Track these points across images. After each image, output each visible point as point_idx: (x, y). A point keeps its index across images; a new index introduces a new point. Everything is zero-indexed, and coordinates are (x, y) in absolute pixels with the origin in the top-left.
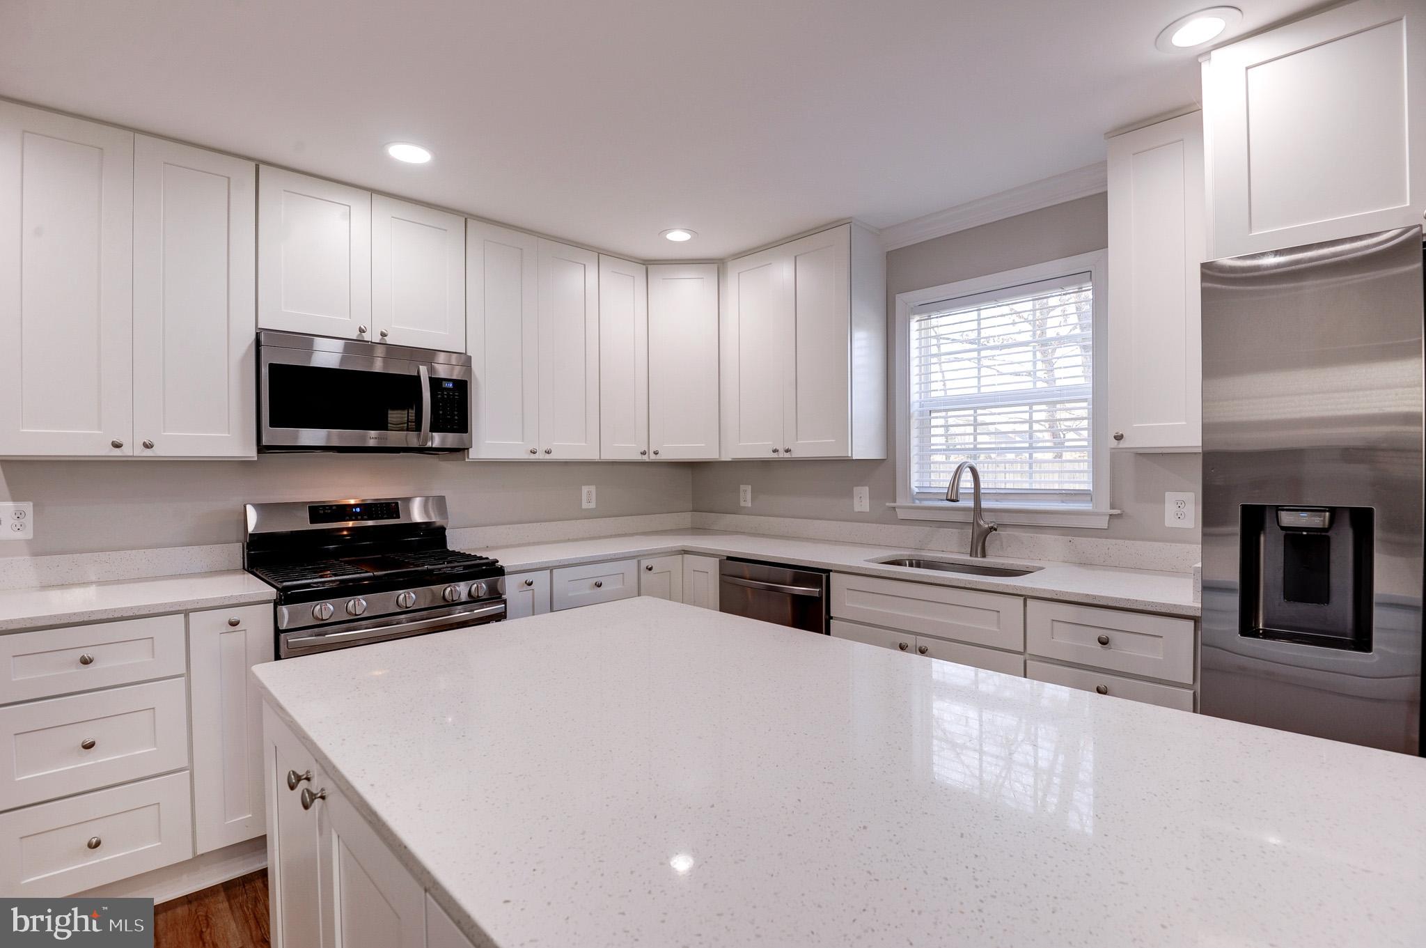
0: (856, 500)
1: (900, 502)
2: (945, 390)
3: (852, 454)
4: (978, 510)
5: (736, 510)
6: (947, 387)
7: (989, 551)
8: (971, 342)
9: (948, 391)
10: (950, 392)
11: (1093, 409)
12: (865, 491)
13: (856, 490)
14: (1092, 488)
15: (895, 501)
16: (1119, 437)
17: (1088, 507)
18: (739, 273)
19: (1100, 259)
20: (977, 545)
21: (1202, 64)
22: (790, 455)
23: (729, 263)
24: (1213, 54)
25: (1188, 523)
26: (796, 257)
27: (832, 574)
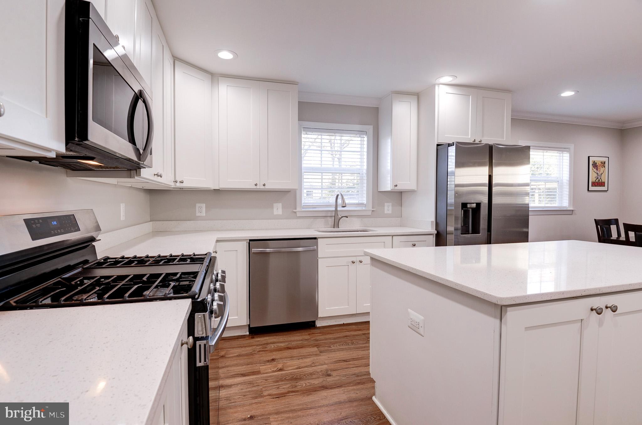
0: (275, 210)
1: (298, 209)
2: (321, 165)
4: (336, 211)
5: (194, 218)
6: (322, 163)
7: (339, 226)
8: (319, 147)
9: (322, 165)
10: (323, 166)
11: (366, 177)
12: (280, 205)
13: (275, 205)
14: (365, 202)
15: (296, 209)
16: (396, 186)
17: (364, 208)
18: (227, 86)
19: (370, 128)
20: (336, 224)
21: (436, 87)
22: (265, 187)
23: (219, 78)
24: (440, 85)
25: (390, 212)
26: (268, 90)
27: (318, 239)
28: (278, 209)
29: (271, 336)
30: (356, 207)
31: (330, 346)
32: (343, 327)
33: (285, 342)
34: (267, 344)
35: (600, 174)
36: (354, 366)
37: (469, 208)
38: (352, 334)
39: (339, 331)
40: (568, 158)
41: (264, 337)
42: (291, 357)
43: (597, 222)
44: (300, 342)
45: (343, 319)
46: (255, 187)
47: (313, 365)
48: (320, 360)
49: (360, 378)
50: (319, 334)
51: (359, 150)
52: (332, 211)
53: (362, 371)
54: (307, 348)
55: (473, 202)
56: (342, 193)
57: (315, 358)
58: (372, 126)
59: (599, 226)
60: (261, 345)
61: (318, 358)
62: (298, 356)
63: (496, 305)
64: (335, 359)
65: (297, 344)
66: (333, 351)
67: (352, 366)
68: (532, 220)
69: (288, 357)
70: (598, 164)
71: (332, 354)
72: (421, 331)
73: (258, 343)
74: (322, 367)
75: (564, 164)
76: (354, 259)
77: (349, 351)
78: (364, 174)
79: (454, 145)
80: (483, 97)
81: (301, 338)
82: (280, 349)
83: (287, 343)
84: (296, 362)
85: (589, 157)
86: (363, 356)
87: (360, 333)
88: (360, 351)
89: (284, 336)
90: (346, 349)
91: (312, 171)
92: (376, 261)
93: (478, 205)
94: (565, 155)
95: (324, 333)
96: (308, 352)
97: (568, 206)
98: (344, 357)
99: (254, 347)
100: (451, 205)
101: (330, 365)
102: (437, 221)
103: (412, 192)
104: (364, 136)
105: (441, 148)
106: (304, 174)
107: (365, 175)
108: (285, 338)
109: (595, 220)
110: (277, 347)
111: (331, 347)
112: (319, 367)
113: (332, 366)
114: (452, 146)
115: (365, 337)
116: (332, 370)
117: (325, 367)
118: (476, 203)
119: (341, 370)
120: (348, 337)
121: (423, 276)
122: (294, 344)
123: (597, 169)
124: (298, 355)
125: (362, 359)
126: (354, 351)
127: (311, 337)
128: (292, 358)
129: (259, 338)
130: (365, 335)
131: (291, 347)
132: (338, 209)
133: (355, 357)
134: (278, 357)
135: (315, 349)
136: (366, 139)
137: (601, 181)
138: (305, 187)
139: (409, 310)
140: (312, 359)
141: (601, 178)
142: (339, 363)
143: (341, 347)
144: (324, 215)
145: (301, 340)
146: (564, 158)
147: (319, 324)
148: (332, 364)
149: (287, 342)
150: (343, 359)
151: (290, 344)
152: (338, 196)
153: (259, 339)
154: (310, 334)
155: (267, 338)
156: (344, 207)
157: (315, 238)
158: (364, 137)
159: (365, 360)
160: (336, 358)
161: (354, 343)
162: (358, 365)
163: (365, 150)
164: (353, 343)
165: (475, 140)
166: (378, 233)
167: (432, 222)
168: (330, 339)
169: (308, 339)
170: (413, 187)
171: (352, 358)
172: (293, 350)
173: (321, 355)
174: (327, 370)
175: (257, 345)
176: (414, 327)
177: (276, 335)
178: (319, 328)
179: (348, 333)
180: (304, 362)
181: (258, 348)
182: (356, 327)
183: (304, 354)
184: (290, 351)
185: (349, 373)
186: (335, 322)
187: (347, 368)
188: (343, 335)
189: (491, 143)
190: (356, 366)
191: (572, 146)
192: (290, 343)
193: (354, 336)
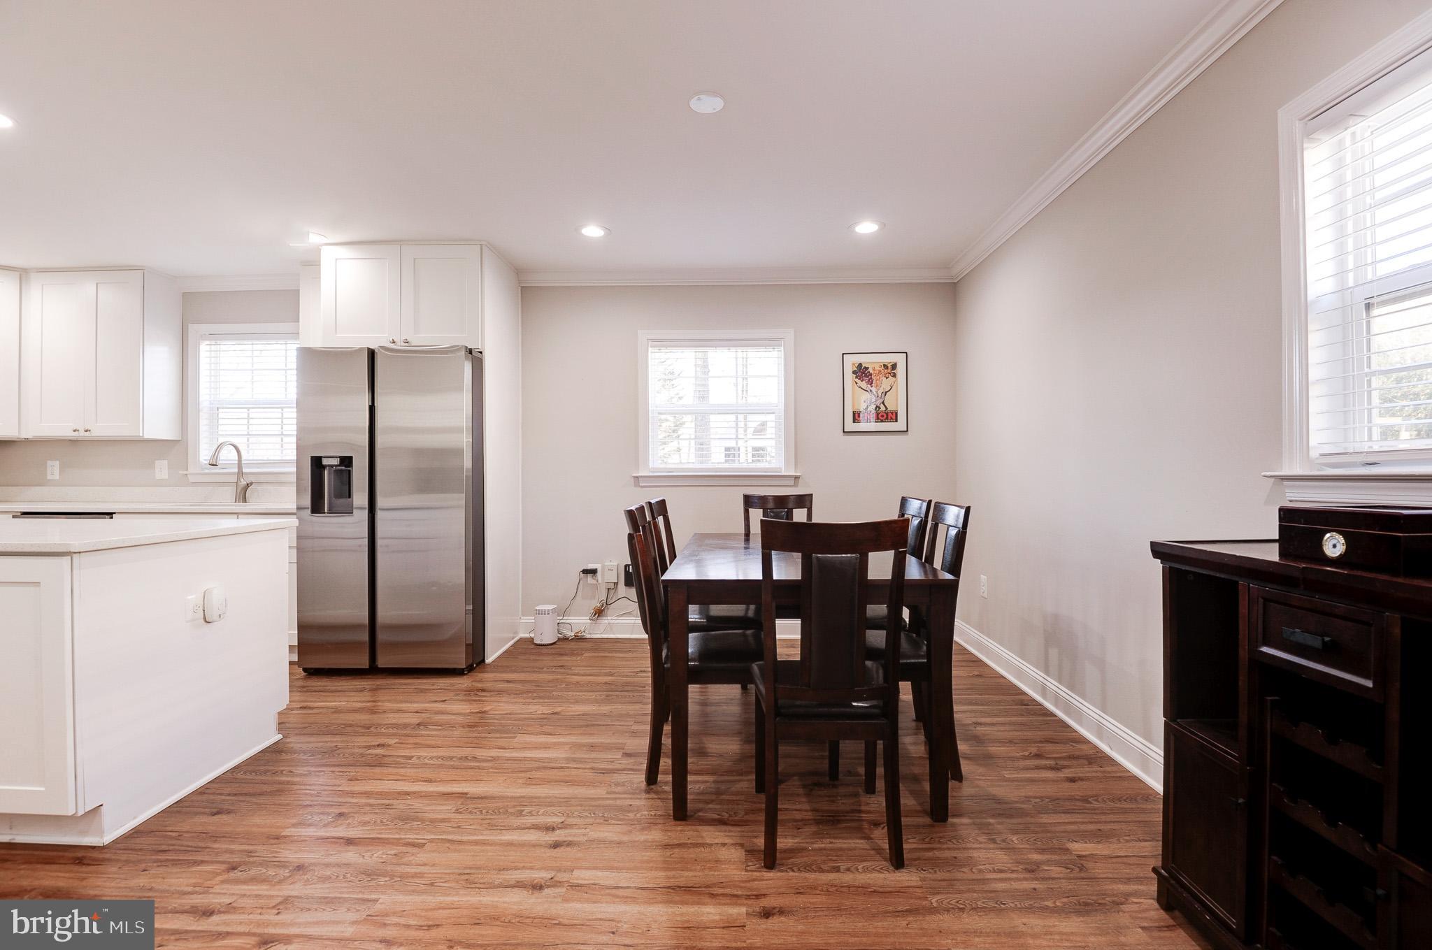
2: (232, 395)
3: (143, 434)
4: (240, 474)
7: (248, 500)
12: (165, 464)
13: (157, 463)
15: (187, 470)
18: (44, 285)
20: (243, 496)
28: (162, 470)
35: (879, 394)
37: (326, 466)
55: (333, 454)
70: (874, 370)
80: (415, 258)
85: (843, 356)
93: (347, 461)
94: (771, 354)
97: (781, 470)
118: (341, 458)
123: (871, 383)
132: (243, 470)
137: (883, 408)
141: (883, 403)
165: (393, 339)
191: (789, 335)
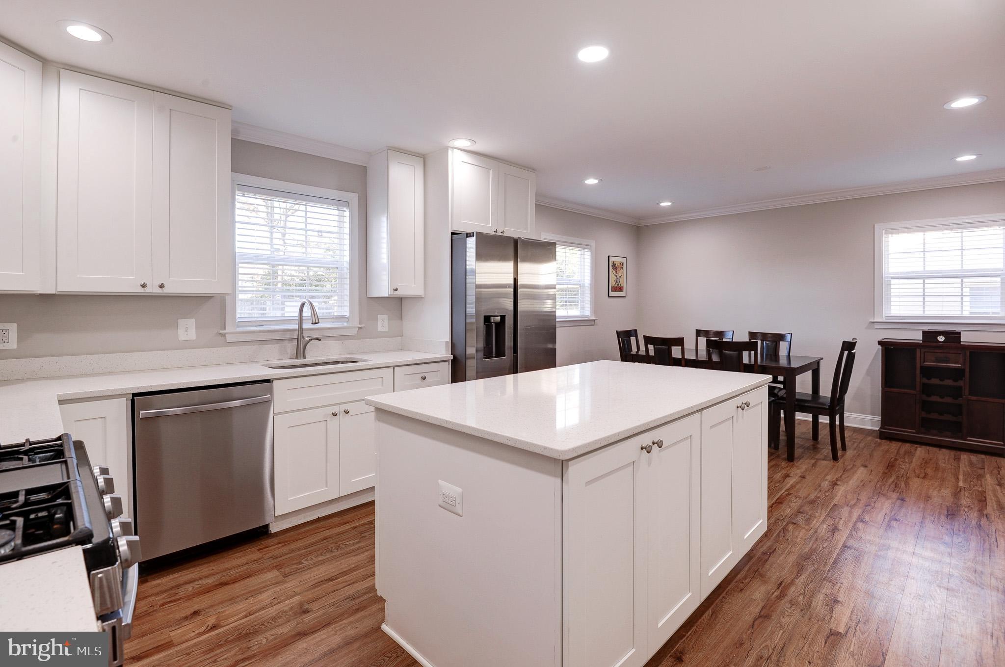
0: (181, 331)
1: (229, 329)
2: (271, 252)
4: (299, 330)
6: (273, 249)
7: (306, 355)
8: (266, 220)
9: (273, 252)
10: (275, 254)
11: (349, 274)
12: (191, 323)
13: (182, 322)
14: (347, 314)
15: (224, 328)
16: (396, 290)
17: (345, 324)
18: (80, 89)
19: (354, 198)
20: (301, 352)
21: (449, 151)
22: (163, 291)
23: (62, 70)
24: (455, 150)
25: (386, 329)
26: (170, 110)
27: (274, 381)
28: (187, 329)
29: (185, 569)
30: (333, 323)
31: (300, 562)
32: (318, 524)
33: (214, 575)
34: (178, 586)
35: (618, 277)
36: (345, 584)
37: (493, 323)
38: (336, 532)
39: (312, 533)
40: (589, 257)
41: (168, 575)
42: (230, 600)
43: (619, 334)
44: (245, 567)
45: (317, 511)
46: (141, 290)
47: (276, 600)
48: (286, 590)
49: (357, 601)
50: (277, 546)
51: (336, 230)
52: (293, 330)
53: (360, 588)
54: (258, 575)
55: (496, 314)
56: (311, 300)
57: (277, 589)
58: (357, 195)
59: (620, 339)
60: (166, 591)
61: (282, 587)
62: (244, 594)
63: (555, 460)
64: (312, 581)
65: (240, 572)
66: (306, 568)
67: (341, 586)
68: (560, 333)
69: (226, 600)
70: (617, 265)
71: (305, 574)
72: (459, 509)
73: (158, 589)
74: (291, 600)
75: (586, 264)
76: (335, 409)
77: (334, 562)
78: (345, 269)
79: (473, 236)
80: (505, 174)
81: (244, 560)
82: (208, 590)
83: (218, 576)
84: (242, 606)
85: (609, 257)
86: (357, 564)
87: (347, 528)
88: (352, 558)
89: (211, 564)
90: (328, 560)
91: (254, 261)
92: (384, 413)
93: (503, 318)
94: (586, 253)
95: (287, 541)
96: (263, 582)
97: (590, 315)
98: (326, 573)
99: (151, 599)
100: (471, 316)
101: (305, 593)
102: (454, 341)
103: (417, 298)
104: (345, 209)
105: (457, 238)
106: (240, 265)
107: (347, 271)
108: (214, 568)
109: (617, 331)
110: (201, 587)
111: (303, 563)
112: (287, 602)
113: (309, 595)
114: (470, 236)
115: (356, 533)
116: (310, 602)
117: (297, 599)
118: (501, 316)
119: (325, 598)
120: (329, 540)
121: (462, 431)
122: (233, 573)
123: (616, 272)
124: (245, 592)
125: (355, 570)
126: (342, 559)
127: (263, 553)
128: (232, 600)
129: (158, 579)
130: (356, 529)
131: (229, 580)
132: (305, 326)
133: (345, 570)
134: (206, 605)
135: (275, 573)
136: (347, 214)
137: (619, 285)
138: (240, 289)
139: (440, 481)
140: (270, 592)
141: (620, 282)
142: (320, 585)
143: (319, 559)
144: (278, 338)
145: (246, 564)
146: (586, 257)
147: (274, 529)
148: (308, 591)
149: (218, 573)
150: (326, 578)
151: (224, 576)
152: (303, 305)
153: (158, 581)
154: (260, 549)
155: (176, 575)
156: (316, 323)
157: (268, 381)
158: (345, 211)
159: (361, 570)
160: (314, 580)
161: (341, 546)
162: (352, 582)
163: (347, 231)
164: (338, 548)
165: (496, 230)
166: (372, 365)
167: (447, 342)
168: (299, 549)
169: (259, 559)
170: (419, 292)
171: (340, 572)
172: (232, 586)
173: (287, 581)
174: (301, 604)
175: (157, 594)
176: (449, 506)
177: (195, 566)
178: (277, 534)
179: (328, 533)
180: (257, 602)
181: (160, 599)
182: (340, 519)
183: (255, 588)
184: (227, 588)
185: (339, 598)
186: (304, 517)
187: (334, 591)
188: (320, 538)
189: (515, 236)
190: (349, 583)
192: (225, 574)
193: (338, 535)
